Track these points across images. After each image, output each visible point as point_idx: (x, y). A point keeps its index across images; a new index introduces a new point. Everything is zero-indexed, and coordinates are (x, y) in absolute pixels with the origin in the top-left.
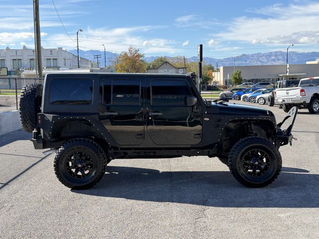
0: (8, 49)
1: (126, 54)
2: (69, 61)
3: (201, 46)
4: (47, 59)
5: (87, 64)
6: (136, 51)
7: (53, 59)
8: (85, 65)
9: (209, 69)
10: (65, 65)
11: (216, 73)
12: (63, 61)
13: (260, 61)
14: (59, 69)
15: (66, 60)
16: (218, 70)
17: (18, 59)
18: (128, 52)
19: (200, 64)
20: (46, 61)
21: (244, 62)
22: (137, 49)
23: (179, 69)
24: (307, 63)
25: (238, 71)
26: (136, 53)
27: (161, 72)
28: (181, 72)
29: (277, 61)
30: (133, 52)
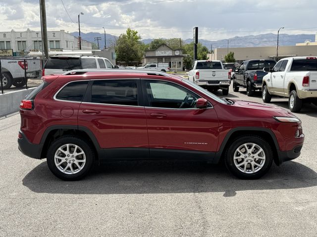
0: (12, 31)
1: (124, 37)
2: (71, 43)
3: (197, 29)
4: (50, 41)
5: (89, 46)
6: (135, 33)
7: (56, 41)
9: (203, 51)
10: (67, 47)
11: (210, 54)
12: (65, 43)
13: (252, 43)
14: (62, 50)
15: (68, 42)
16: (212, 52)
17: (23, 41)
18: (126, 34)
19: (196, 46)
20: (49, 43)
21: (237, 44)
22: (135, 31)
23: (175, 50)
24: (297, 45)
25: (231, 53)
26: (134, 35)
27: (159, 53)
28: (177, 53)
29: (268, 42)
30: (131, 34)
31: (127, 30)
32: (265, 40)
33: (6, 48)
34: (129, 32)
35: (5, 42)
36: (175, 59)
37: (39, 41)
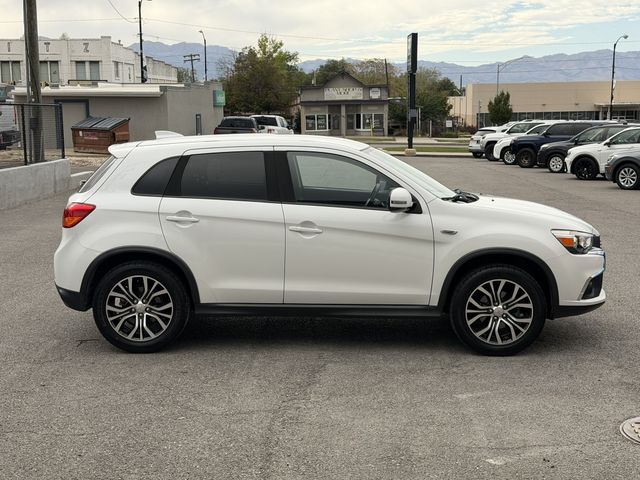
1: (252, 53)
2: (126, 67)
3: (415, 37)
4: (77, 62)
5: (169, 75)
6: (277, 47)
7: (91, 62)
8: (164, 77)
9: (439, 90)
10: (117, 74)
11: (458, 98)
12: (113, 66)
13: (562, 72)
15: (120, 66)
16: (462, 92)
17: (13, 62)
18: (257, 48)
19: (412, 77)
20: (74, 67)
22: (278, 41)
23: (370, 88)
25: (503, 94)
26: (275, 52)
27: (333, 94)
28: (375, 95)
29: (600, 71)
30: (269, 48)
31: (259, 37)
32: (593, 64)
34: (262, 45)
36: (370, 108)
37: (51, 62)
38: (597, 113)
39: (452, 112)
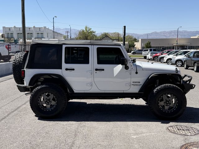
0: (15, 27)
1: (83, 31)
2: (50, 35)
3: (125, 27)
4: (37, 33)
5: (62, 37)
7: (41, 33)
8: (60, 37)
10: (48, 37)
11: (137, 43)
13: (165, 36)
15: (48, 35)
16: (138, 41)
17: (21, 33)
18: (85, 30)
19: (124, 37)
20: (36, 35)
21: (155, 37)
22: (90, 28)
23: (114, 40)
24: (192, 37)
25: (149, 42)
29: (175, 36)
30: (88, 30)
32: (173, 34)
33: (10, 37)
34: (86, 28)
35: (10, 34)
37: (31, 33)
38: (174, 47)
39: (135, 46)
